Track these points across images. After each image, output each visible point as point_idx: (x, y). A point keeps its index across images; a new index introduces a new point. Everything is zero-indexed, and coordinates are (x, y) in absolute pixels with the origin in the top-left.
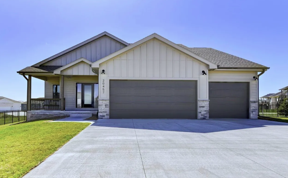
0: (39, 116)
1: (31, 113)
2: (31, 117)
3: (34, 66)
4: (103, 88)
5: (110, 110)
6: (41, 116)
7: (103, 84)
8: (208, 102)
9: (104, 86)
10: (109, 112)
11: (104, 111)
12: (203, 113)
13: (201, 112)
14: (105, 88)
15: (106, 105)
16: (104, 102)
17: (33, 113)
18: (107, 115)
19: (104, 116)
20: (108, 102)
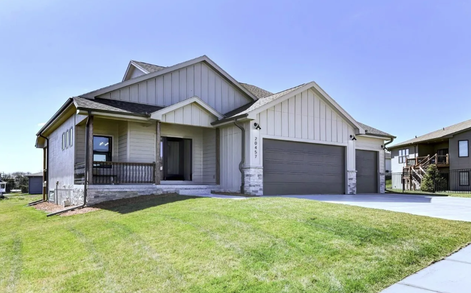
0: (111, 196)
1: (96, 190)
2: (96, 197)
3: (86, 97)
4: (255, 149)
5: (264, 183)
6: (114, 194)
7: (256, 143)
8: (355, 174)
9: (256, 148)
10: (262, 185)
11: (256, 184)
12: (352, 186)
13: (349, 186)
14: (258, 150)
15: (258, 176)
16: (257, 170)
17: (99, 190)
18: (260, 189)
19: (257, 191)
20: (261, 172)
